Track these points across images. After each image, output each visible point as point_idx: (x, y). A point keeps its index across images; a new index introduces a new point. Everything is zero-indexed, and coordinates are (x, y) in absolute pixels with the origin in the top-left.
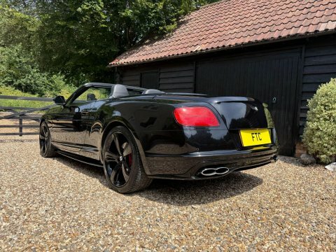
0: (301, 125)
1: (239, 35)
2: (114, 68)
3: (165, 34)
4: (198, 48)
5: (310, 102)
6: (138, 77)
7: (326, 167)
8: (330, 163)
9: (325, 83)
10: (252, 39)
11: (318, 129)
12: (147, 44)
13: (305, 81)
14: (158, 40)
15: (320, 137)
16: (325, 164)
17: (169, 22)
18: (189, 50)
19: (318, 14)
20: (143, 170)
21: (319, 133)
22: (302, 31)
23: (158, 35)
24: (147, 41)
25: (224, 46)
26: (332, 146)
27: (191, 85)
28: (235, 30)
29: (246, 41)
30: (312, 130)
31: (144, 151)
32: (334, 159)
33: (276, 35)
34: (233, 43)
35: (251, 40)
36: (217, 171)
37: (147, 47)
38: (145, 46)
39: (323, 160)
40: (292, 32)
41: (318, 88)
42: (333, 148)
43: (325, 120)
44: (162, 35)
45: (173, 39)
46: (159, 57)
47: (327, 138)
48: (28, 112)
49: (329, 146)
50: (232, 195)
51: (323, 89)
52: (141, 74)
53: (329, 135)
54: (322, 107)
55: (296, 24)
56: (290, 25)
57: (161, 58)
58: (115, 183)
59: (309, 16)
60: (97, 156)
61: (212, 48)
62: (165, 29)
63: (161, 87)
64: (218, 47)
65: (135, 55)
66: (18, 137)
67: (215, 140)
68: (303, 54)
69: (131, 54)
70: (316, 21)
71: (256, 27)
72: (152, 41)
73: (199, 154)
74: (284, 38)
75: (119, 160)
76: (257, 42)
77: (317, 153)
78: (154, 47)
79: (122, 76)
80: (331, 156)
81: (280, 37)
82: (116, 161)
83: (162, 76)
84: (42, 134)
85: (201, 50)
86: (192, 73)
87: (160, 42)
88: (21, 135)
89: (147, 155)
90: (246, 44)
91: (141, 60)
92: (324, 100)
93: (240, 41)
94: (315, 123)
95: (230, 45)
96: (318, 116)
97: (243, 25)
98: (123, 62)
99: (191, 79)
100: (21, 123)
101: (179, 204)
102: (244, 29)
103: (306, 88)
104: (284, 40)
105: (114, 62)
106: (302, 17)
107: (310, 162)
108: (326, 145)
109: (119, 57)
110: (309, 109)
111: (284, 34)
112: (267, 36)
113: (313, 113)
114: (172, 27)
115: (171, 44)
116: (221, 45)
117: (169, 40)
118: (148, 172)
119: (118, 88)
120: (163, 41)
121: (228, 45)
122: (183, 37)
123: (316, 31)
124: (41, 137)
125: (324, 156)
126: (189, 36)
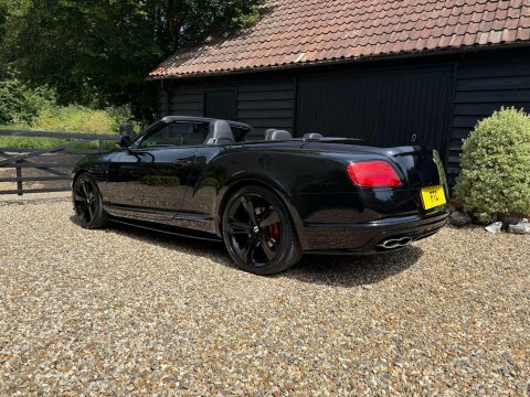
0: (448, 172)
3: (240, 28)
4: (302, 57)
5: (466, 143)
6: (201, 98)
7: (487, 228)
8: (490, 224)
9: (487, 116)
11: (478, 179)
12: (209, 44)
13: (456, 113)
15: (480, 190)
16: (484, 224)
17: (247, 11)
18: (287, 59)
19: (475, 18)
20: (298, 245)
21: (479, 185)
22: (455, 42)
23: (230, 29)
24: (209, 39)
25: (343, 57)
26: (495, 201)
27: (290, 114)
28: (355, 32)
29: (377, 51)
30: (470, 180)
32: (495, 217)
33: (419, 46)
35: (384, 51)
37: (213, 50)
38: (207, 47)
39: (482, 220)
40: (442, 43)
41: (476, 123)
42: (496, 204)
43: (488, 167)
44: (234, 31)
45: (255, 39)
47: (490, 191)
49: (492, 202)
51: (485, 124)
52: (205, 94)
53: (492, 188)
54: (484, 150)
55: (447, 31)
56: (437, 32)
57: (242, 70)
58: (250, 262)
59: (463, 19)
61: (325, 59)
62: (239, 22)
63: (240, 115)
64: (334, 58)
65: (193, 61)
66: (15, 197)
68: (455, 74)
69: (186, 59)
70: (473, 28)
71: (388, 29)
74: (432, 50)
75: (252, 231)
76: (392, 53)
77: (475, 210)
78: (223, 50)
79: (170, 95)
80: (492, 214)
81: (425, 49)
82: (247, 232)
83: (241, 97)
85: (308, 61)
86: (291, 95)
87: (232, 42)
88: (20, 194)
90: (377, 56)
92: (486, 141)
93: (367, 51)
94: (475, 172)
95: (352, 57)
96: (478, 162)
97: (367, 24)
98: (174, 73)
100: (19, 173)
102: (370, 32)
103: (457, 122)
104: (431, 54)
106: (452, 20)
107: (465, 222)
108: (488, 200)
109: (165, 63)
110: (462, 152)
111: (431, 45)
112: (408, 47)
113: (470, 158)
114: (252, 18)
115: (254, 46)
116: (338, 55)
117: (248, 40)
118: (305, 246)
119: (219, 126)
120: (237, 41)
121: (349, 56)
122: (271, 37)
123: (476, 44)
124: (78, 198)
125: (484, 214)
126: (282, 36)
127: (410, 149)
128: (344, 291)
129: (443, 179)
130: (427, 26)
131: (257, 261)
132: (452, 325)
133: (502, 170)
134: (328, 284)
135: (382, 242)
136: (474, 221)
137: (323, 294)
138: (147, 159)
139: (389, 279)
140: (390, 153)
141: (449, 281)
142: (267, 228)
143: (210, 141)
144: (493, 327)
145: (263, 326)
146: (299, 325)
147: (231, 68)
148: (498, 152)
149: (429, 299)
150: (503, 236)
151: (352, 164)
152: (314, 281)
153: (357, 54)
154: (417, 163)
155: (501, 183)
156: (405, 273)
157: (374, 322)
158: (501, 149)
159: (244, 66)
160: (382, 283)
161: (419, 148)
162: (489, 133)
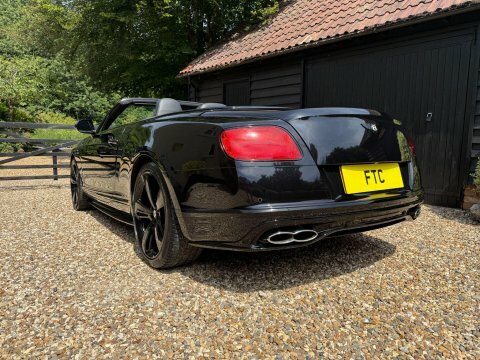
0: (473, 156)
1: (372, 14)
2: (186, 78)
4: (307, 39)
6: (221, 91)
10: (392, 18)
12: (233, 40)
14: (250, 31)
18: (293, 43)
20: (182, 234)
23: (250, 24)
24: (235, 35)
25: (346, 33)
27: (298, 99)
28: (366, 6)
31: (180, 202)
34: (360, 26)
36: (296, 237)
37: (234, 44)
38: (231, 43)
44: (256, 24)
45: (272, 29)
46: (249, 56)
48: (64, 146)
50: (334, 275)
52: (225, 86)
57: (252, 58)
58: (148, 253)
60: (127, 209)
61: (329, 37)
62: (260, 14)
64: (337, 35)
65: (216, 56)
66: (51, 181)
67: (306, 183)
69: (211, 56)
72: (243, 33)
73: (271, 208)
74: (447, 10)
76: (399, 21)
78: (243, 43)
79: (198, 90)
82: (149, 217)
83: (254, 86)
84: (72, 176)
85: (312, 41)
86: (299, 80)
87: (253, 34)
88: (56, 179)
89: (184, 209)
90: (381, 26)
91: (223, 63)
93: (371, 23)
95: (356, 31)
98: (198, 69)
99: (298, 90)
100: (55, 162)
101: (241, 289)
104: (445, 15)
105: (187, 70)
109: (194, 62)
111: (446, 5)
112: (418, 11)
114: (271, 10)
115: (268, 36)
116: (341, 31)
120: (257, 33)
121: (353, 30)
122: (286, 25)
126: (296, 22)
135: (265, 235)
147: (243, 58)
159: (254, 55)
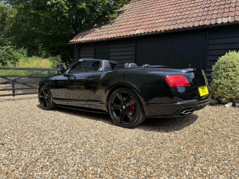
1: (166, 24)
2: (74, 44)
3: (109, 20)
4: (138, 32)
5: (214, 67)
6: (93, 51)
7: (225, 105)
8: (227, 103)
9: (223, 55)
11: (220, 83)
12: (96, 27)
13: (208, 54)
14: (104, 25)
15: (221, 88)
16: (224, 104)
17: (112, 13)
18: (131, 33)
19: (215, 12)
21: (221, 86)
22: (207, 23)
23: (104, 21)
24: (95, 25)
25: (156, 31)
26: (229, 93)
27: (133, 57)
28: (161, 20)
29: (172, 28)
30: (217, 84)
31: (146, 102)
32: (229, 100)
33: (191, 25)
35: (175, 28)
36: (190, 111)
37: (97, 30)
38: (95, 29)
39: (223, 102)
40: (201, 23)
41: (218, 58)
42: (229, 94)
43: (225, 78)
45: (116, 25)
46: (109, 37)
47: (226, 89)
49: (227, 93)
51: (222, 59)
52: (95, 49)
53: (227, 87)
54: (223, 70)
55: (203, 18)
56: (198, 19)
58: (121, 122)
59: (210, 13)
61: (148, 32)
62: (109, 17)
63: (111, 58)
64: (153, 32)
65: (89, 35)
66: (12, 97)
68: (207, 37)
69: (85, 34)
70: (214, 17)
71: (176, 18)
72: (100, 25)
74: (197, 27)
76: (179, 29)
77: (220, 97)
78: (102, 30)
79: (79, 50)
80: (228, 99)
81: (194, 26)
82: (120, 109)
83: (111, 50)
85: (141, 33)
86: (133, 49)
87: (106, 26)
88: (14, 96)
90: (171, 30)
91: (95, 39)
92: (223, 66)
93: (167, 28)
94: (219, 80)
95: (161, 31)
96: (220, 76)
97: (166, 17)
98: (81, 40)
99: (133, 53)
100: (13, 87)
102: (168, 20)
103: (209, 58)
105: (72, 41)
106: (205, 14)
107: (215, 103)
108: (225, 92)
109: (76, 37)
110: (212, 71)
111: (196, 24)
112: (186, 26)
114: (114, 16)
115: (116, 28)
116: (154, 30)
117: (113, 25)
118: (147, 114)
119: (104, 63)
120: (108, 26)
121: (159, 30)
122: (123, 24)
123: (216, 23)
124: (41, 97)
125: (224, 99)
126: (128, 23)
127: (192, 70)
128: (166, 134)
129: (207, 83)
130: (194, 16)
131: (125, 121)
132: (217, 147)
133: (231, 79)
134: (158, 131)
135: (182, 111)
136: (219, 102)
137: (157, 136)
138: (72, 78)
139: (185, 128)
140: (184, 71)
141: (212, 128)
142: (129, 106)
143: (101, 69)
144: (236, 148)
145: (132, 150)
146: (148, 149)
147: (106, 38)
148: (229, 71)
149: (205, 137)
150: (233, 109)
151: (168, 76)
152: (151, 130)
153: (163, 30)
154: (196, 76)
155: (231, 85)
156: (191, 126)
157: (182, 147)
158: (230, 69)
159: (112, 37)
160: (182, 130)
161: (195, 69)
162: (225, 63)
